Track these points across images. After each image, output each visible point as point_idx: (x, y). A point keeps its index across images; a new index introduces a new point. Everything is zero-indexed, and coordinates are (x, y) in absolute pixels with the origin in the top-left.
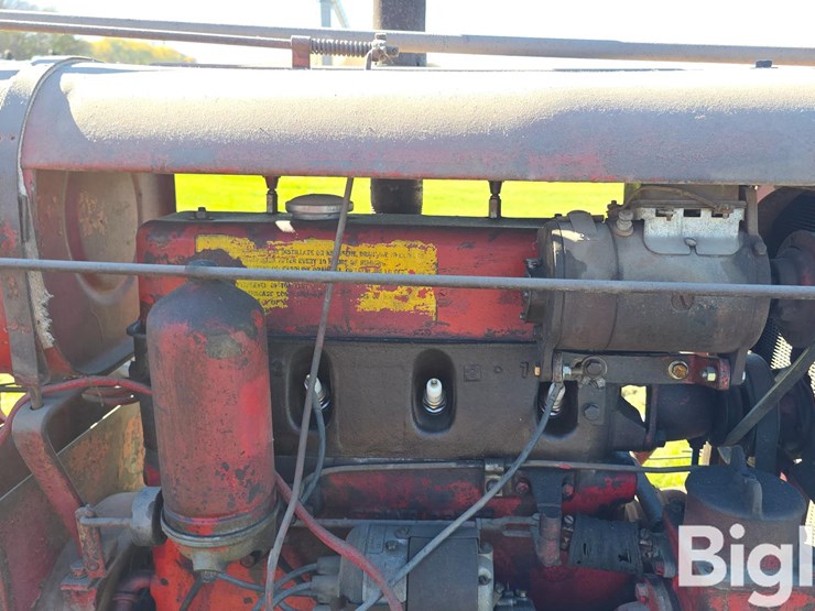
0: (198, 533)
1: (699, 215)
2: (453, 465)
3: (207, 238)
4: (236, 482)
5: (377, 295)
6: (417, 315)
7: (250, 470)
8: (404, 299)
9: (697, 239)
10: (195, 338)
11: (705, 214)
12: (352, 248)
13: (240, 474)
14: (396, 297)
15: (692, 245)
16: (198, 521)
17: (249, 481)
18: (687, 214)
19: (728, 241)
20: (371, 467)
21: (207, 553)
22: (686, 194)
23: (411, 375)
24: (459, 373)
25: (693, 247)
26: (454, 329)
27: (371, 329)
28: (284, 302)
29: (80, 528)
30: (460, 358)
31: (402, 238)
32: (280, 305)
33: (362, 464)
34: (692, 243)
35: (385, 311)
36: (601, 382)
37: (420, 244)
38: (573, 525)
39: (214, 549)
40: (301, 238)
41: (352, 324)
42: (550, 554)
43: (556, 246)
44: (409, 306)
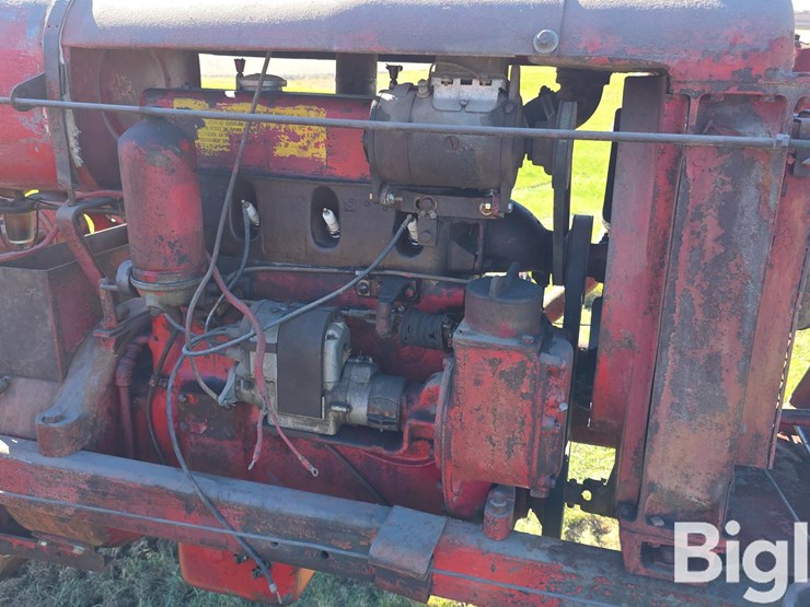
0: (146, 280)
1: (471, 84)
2: (336, 270)
3: (179, 100)
4: (168, 250)
5: (287, 145)
6: (314, 161)
7: (178, 244)
8: (305, 148)
9: (468, 102)
10: (140, 151)
11: (476, 83)
12: (271, 110)
13: (172, 246)
14: (300, 147)
15: (463, 105)
16: (146, 273)
17: (178, 251)
18: (463, 83)
19: (490, 102)
20: (283, 269)
21: (152, 295)
22: (461, 67)
23: (310, 204)
24: (341, 205)
25: (464, 106)
26: (338, 173)
27: (283, 169)
28: (228, 147)
29: (102, 291)
30: (342, 194)
31: (304, 104)
32: (225, 149)
33: (278, 266)
34: (463, 103)
35: (292, 156)
36: (433, 215)
37: (315, 108)
38: (403, 313)
39: (157, 292)
40: (238, 102)
41: (271, 165)
42: (382, 328)
43: (374, 103)
44: (308, 154)
